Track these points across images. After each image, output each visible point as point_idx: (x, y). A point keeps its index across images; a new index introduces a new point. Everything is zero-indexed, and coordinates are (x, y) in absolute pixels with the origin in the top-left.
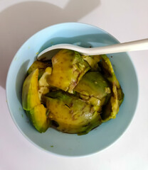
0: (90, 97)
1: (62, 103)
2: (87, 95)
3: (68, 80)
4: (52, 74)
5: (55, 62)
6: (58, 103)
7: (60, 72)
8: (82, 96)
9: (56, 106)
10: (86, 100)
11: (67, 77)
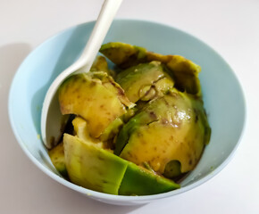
0: (153, 87)
1: (142, 129)
2: (148, 88)
4: (87, 121)
7: (91, 104)
9: (144, 143)
10: (156, 95)
11: (105, 98)
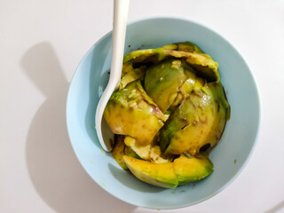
0: (179, 92)
1: (178, 134)
2: (175, 95)
3: (148, 118)
4: (136, 139)
5: (119, 130)
6: (177, 138)
7: (134, 126)
8: (176, 103)
9: (182, 142)
10: (183, 98)
11: (144, 119)
